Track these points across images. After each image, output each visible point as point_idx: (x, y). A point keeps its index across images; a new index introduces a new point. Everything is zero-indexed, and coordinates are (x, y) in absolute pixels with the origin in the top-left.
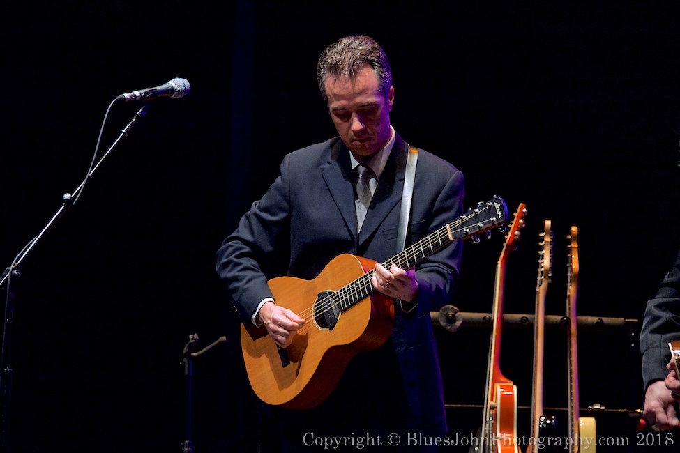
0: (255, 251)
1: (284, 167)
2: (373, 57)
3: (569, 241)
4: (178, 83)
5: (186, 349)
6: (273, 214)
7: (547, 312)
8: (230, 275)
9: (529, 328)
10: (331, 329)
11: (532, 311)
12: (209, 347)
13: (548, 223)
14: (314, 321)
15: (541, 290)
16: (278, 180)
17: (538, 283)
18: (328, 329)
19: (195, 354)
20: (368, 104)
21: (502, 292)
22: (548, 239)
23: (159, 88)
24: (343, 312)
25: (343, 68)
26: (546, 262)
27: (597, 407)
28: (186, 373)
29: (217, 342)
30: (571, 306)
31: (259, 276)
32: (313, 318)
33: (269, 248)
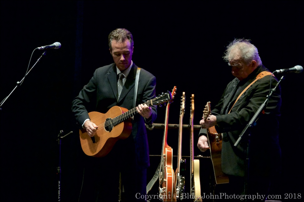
0: (84, 102)
1: (95, 73)
2: (129, 36)
3: (191, 99)
4: (57, 44)
5: (59, 135)
6: (90, 90)
7: (183, 123)
8: (75, 111)
9: (177, 129)
10: (110, 132)
11: (178, 123)
12: (67, 135)
13: (184, 93)
14: (105, 128)
15: (181, 116)
16: (93, 78)
17: (180, 113)
18: (109, 131)
19: (62, 137)
20: (127, 51)
21: (168, 116)
22: (184, 98)
23: (50, 45)
24: (114, 126)
25: (120, 38)
26: (183, 106)
27: (200, 156)
28: (59, 144)
29: (70, 133)
30: (192, 121)
31: (85, 111)
32: (104, 127)
33: (89, 101)
